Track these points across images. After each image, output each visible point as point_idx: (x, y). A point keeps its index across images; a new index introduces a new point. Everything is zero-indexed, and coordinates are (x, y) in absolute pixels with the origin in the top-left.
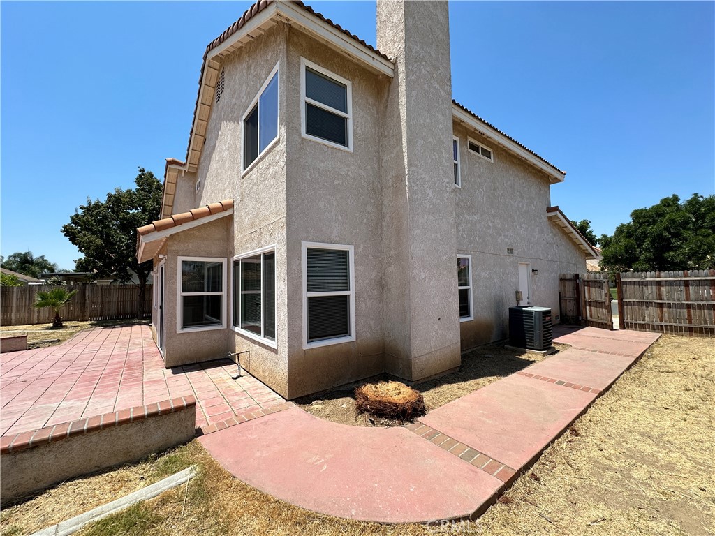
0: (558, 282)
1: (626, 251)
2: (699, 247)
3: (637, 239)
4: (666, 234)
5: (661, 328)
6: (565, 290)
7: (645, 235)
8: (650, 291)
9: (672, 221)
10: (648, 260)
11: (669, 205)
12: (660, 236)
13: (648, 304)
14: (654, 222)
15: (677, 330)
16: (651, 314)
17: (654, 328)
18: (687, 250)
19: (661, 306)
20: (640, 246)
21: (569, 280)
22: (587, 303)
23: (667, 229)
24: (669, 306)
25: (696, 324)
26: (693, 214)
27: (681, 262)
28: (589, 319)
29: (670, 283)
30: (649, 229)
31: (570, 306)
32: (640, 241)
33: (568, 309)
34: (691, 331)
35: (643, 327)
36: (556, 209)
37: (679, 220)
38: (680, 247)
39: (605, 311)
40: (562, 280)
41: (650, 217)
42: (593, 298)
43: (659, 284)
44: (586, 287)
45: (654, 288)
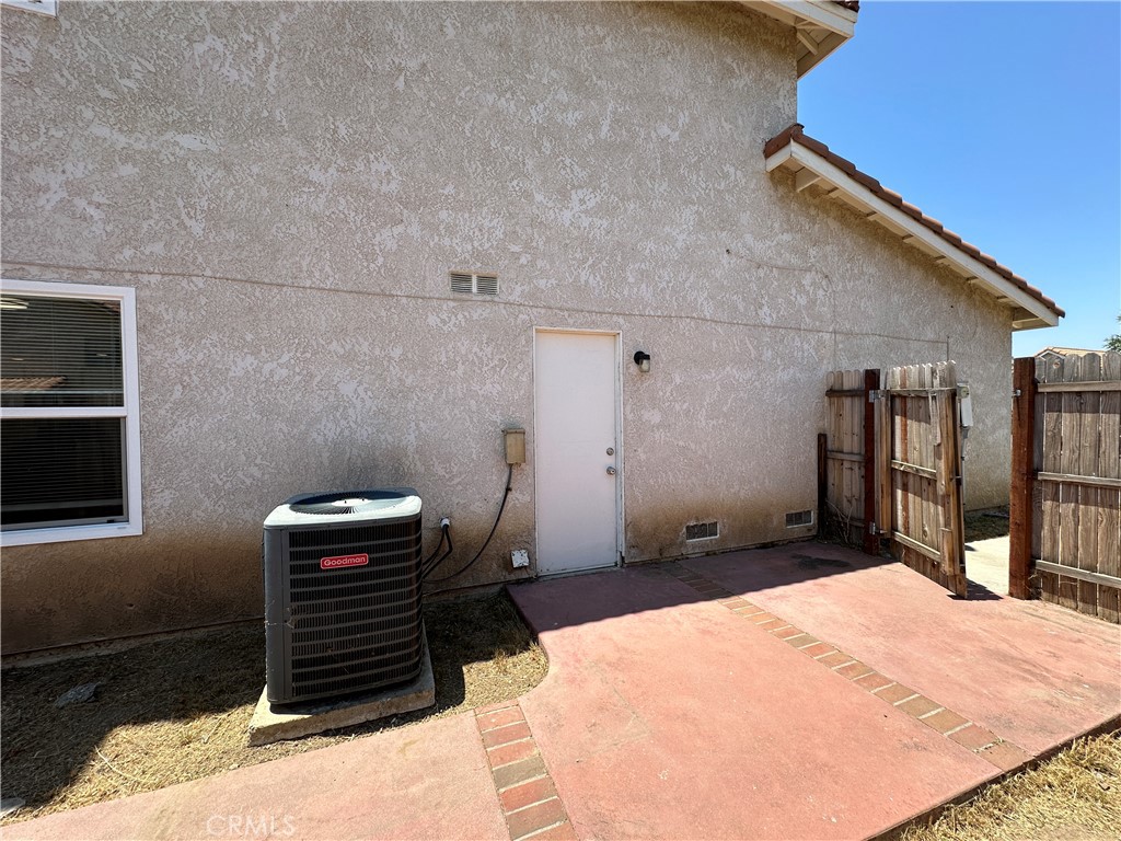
6: (838, 427)
21: (852, 393)
22: (899, 478)
28: (900, 536)
31: (847, 483)
33: (846, 492)
40: (834, 393)
42: (918, 460)
44: (898, 419)
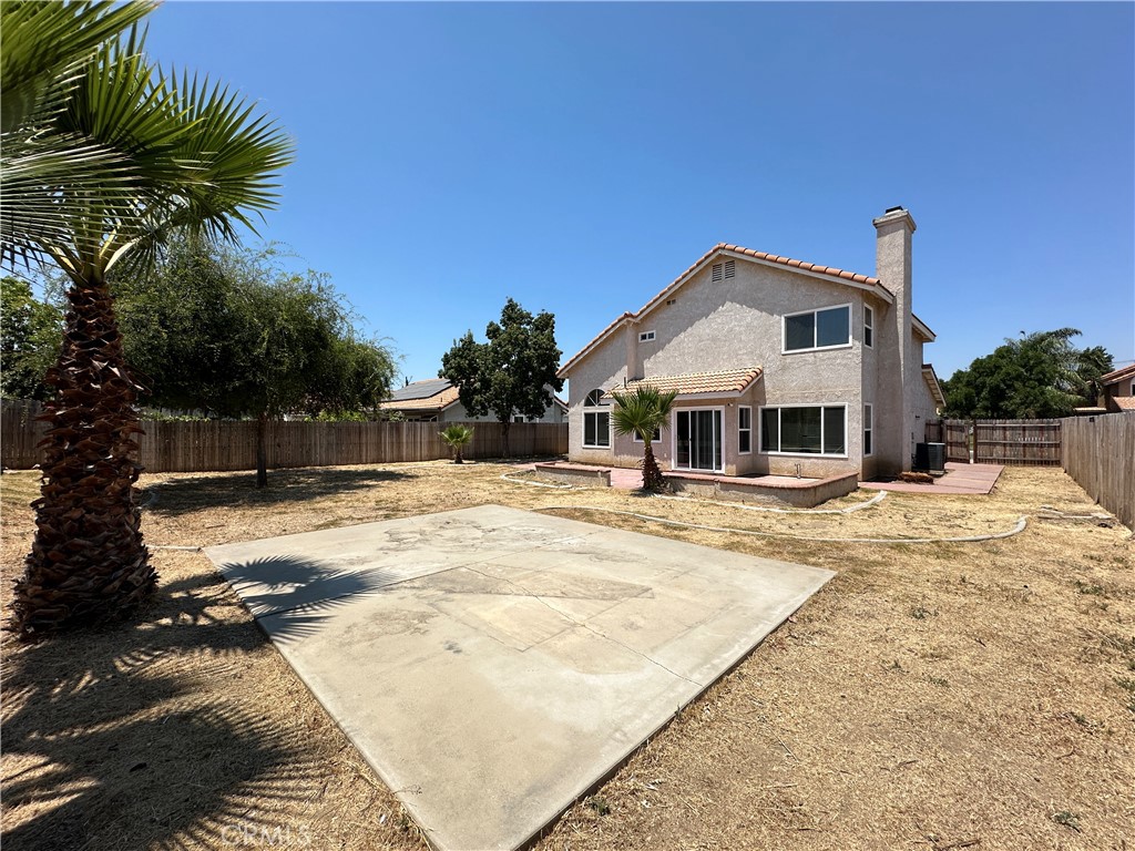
0: (923, 426)
1: (966, 399)
2: (1027, 398)
3: (976, 387)
4: (1002, 385)
5: (1004, 462)
7: (984, 385)
8: (998, 435)
9: (1009, 374)
10: (986, 409)
11: (1003, 357)
12: (998, 386)
13: (995, 444)
14: (992, 374)
15: (1016, 463)
16: (998, 451)
17: (999, 462)
18: (1018, 401)
19: (1005, 445)
20: (978, 394)
21: (934, 425)
22: (949, 444)
23: (1003, 381)
24: (1011, 445)
25: (1028, 458)
26: (1023, 367)
27: (1014, 410)
29: (1013, 428)
30: (988, 380)
32: (979, 390)
34: (1025, 463)
35: (991, 461)
36: (929, 366)
37: (1014, 374)
38: (1011, 398)
39: (964, 450)
40: (928, 425)
41: (989, 368)
42: (954, 440)
43: (1004, 428)
45: (1001, 432)
